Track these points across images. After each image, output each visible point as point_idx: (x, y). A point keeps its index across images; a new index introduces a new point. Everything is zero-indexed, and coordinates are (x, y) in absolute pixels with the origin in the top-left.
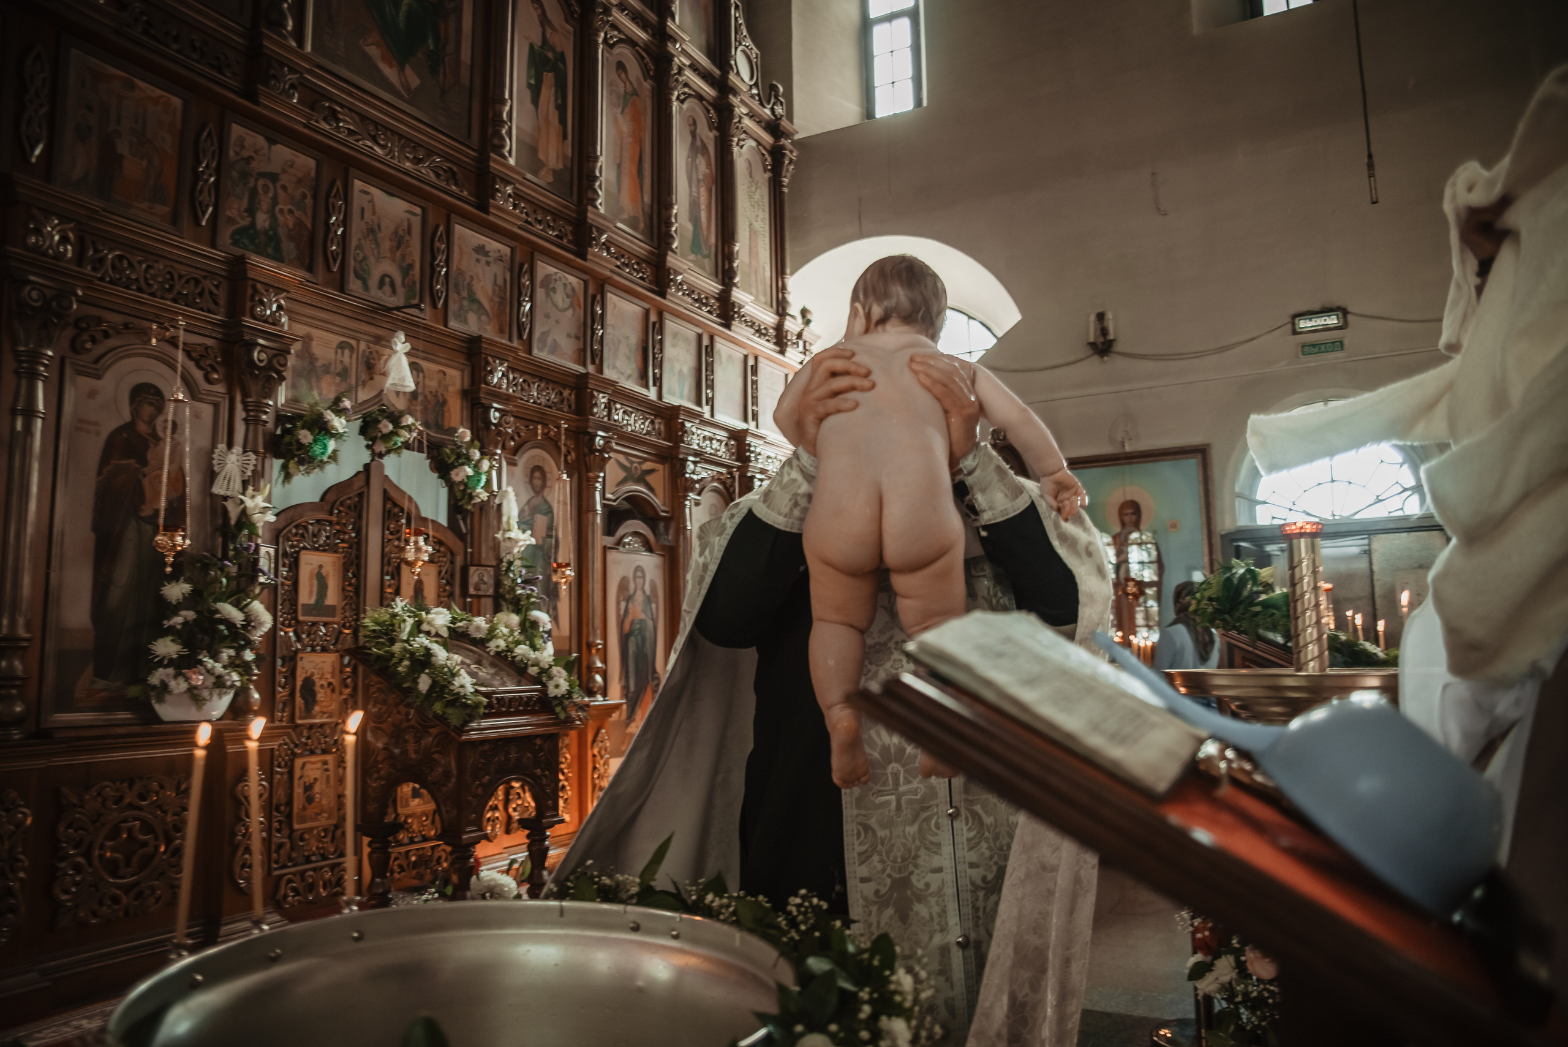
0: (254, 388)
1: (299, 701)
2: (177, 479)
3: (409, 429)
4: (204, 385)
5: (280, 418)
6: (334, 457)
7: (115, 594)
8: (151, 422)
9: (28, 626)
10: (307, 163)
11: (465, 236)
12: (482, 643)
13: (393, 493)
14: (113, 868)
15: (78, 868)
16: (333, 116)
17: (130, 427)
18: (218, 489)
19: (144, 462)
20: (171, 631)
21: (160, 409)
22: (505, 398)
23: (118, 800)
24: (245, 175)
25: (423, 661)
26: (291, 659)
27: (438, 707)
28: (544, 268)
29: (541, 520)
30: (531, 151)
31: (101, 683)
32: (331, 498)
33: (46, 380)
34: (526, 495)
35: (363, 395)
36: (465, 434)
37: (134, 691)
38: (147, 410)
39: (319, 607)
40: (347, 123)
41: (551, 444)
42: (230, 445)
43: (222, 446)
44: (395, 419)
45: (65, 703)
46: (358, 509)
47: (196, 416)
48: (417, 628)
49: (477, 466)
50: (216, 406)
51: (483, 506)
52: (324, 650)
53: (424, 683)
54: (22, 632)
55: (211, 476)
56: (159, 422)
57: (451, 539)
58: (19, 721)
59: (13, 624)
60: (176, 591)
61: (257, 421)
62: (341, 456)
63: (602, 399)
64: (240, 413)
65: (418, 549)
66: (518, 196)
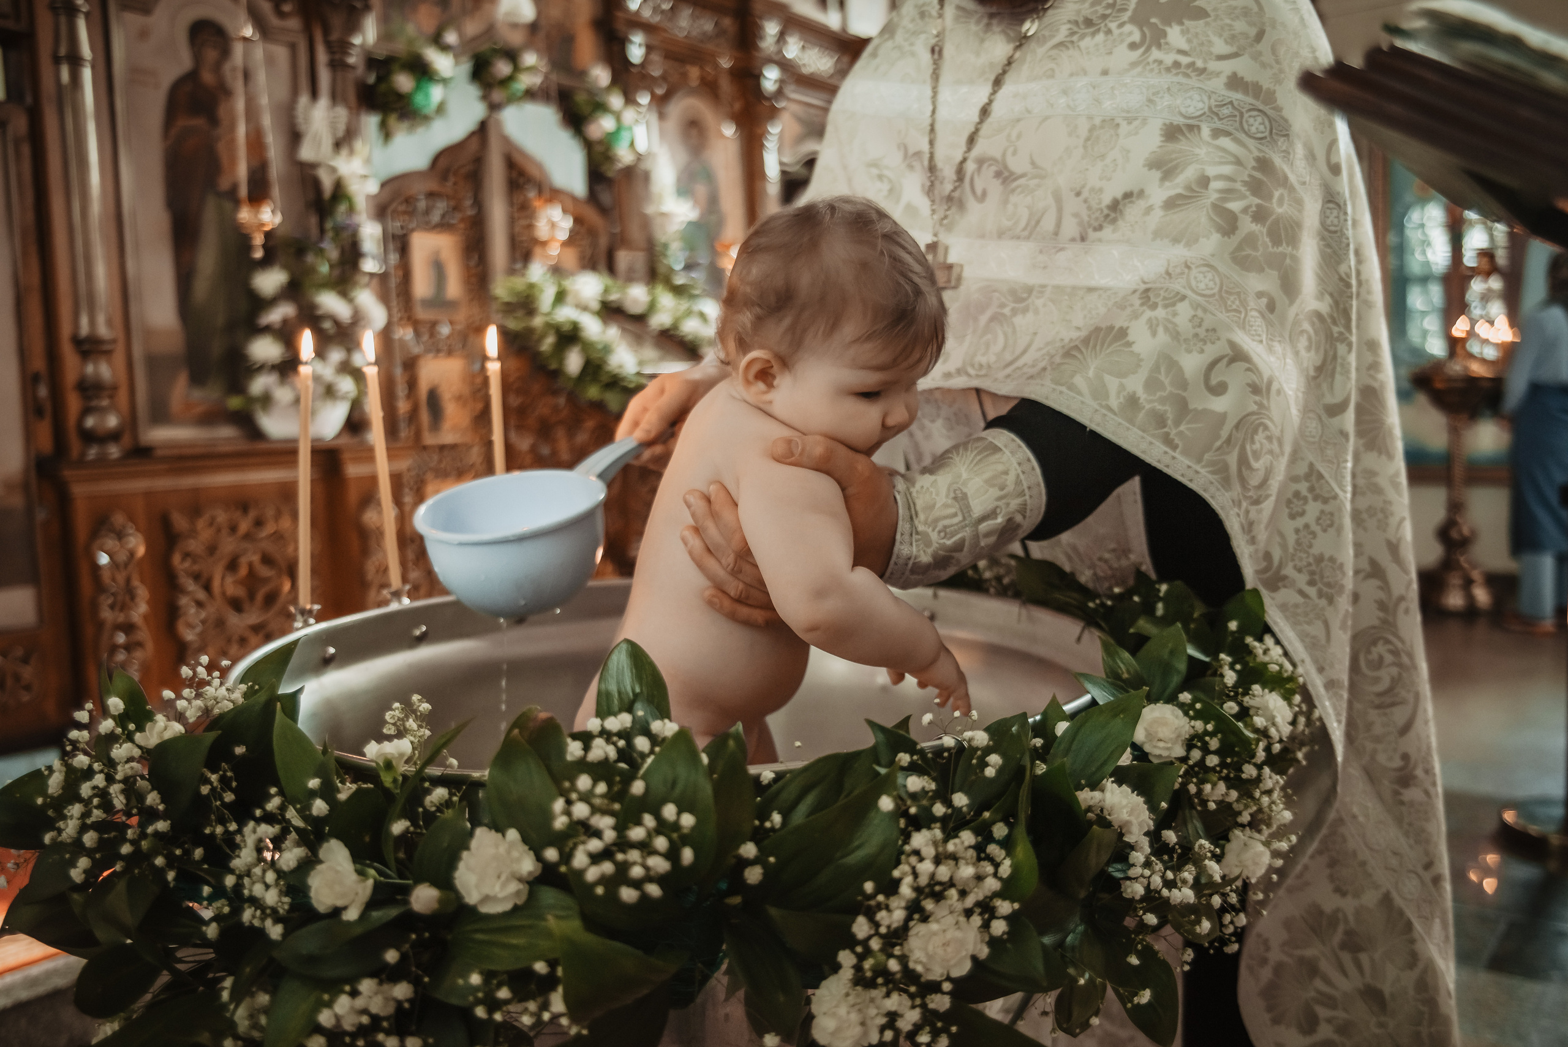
0: (337, 21)
1: (425, 416)
2: (256, 143)
3: (531, 69)
4: (274, 21)
5: (372, 62)
6: (441, 109)
7: (202, 287)
8: (218, 67)
9: (109, 323)
12: (640, 319)
13: (518, 158)
14: (237, 605)
15: (200, 604)
17: (192, 77)
18: (306, 153)
19: (213, 120)
20: (267, 329)
21: (225, 52)
22: (647, 28)
23: (233, 529)
25: (570, 336)
26: (411, 365)
27: (593, 392)
29: (701, 190)
31: (197, 394)
32: (442, 163)
33: (87, 15)
34: (683, 156)
35: (472, 28)
36: (601, 75)
37: (235, 403)
38: (211, 55)
39: (438, 302)
41: (709, 88)
42: (314, 94)
43: (304, 99)
44: (512, 55)
45: (160, 415)
46: (475, 177)
47: (270, 61)
48: (561, 297)
49: (618, 117)
50: (293, 47)
51: (629, 172)
52: (450, 353)
53: (574, 362)
54: (103, 331)
55: (294, 137)
56: (227, 67)
57: (592, 215)
58: (114, 436)
59: (92, 322)
60: (270, 281)
61: (346, 67)
62: (452, 107)
63: (771, 28)
64: (322, 57)
65: (553, 225)
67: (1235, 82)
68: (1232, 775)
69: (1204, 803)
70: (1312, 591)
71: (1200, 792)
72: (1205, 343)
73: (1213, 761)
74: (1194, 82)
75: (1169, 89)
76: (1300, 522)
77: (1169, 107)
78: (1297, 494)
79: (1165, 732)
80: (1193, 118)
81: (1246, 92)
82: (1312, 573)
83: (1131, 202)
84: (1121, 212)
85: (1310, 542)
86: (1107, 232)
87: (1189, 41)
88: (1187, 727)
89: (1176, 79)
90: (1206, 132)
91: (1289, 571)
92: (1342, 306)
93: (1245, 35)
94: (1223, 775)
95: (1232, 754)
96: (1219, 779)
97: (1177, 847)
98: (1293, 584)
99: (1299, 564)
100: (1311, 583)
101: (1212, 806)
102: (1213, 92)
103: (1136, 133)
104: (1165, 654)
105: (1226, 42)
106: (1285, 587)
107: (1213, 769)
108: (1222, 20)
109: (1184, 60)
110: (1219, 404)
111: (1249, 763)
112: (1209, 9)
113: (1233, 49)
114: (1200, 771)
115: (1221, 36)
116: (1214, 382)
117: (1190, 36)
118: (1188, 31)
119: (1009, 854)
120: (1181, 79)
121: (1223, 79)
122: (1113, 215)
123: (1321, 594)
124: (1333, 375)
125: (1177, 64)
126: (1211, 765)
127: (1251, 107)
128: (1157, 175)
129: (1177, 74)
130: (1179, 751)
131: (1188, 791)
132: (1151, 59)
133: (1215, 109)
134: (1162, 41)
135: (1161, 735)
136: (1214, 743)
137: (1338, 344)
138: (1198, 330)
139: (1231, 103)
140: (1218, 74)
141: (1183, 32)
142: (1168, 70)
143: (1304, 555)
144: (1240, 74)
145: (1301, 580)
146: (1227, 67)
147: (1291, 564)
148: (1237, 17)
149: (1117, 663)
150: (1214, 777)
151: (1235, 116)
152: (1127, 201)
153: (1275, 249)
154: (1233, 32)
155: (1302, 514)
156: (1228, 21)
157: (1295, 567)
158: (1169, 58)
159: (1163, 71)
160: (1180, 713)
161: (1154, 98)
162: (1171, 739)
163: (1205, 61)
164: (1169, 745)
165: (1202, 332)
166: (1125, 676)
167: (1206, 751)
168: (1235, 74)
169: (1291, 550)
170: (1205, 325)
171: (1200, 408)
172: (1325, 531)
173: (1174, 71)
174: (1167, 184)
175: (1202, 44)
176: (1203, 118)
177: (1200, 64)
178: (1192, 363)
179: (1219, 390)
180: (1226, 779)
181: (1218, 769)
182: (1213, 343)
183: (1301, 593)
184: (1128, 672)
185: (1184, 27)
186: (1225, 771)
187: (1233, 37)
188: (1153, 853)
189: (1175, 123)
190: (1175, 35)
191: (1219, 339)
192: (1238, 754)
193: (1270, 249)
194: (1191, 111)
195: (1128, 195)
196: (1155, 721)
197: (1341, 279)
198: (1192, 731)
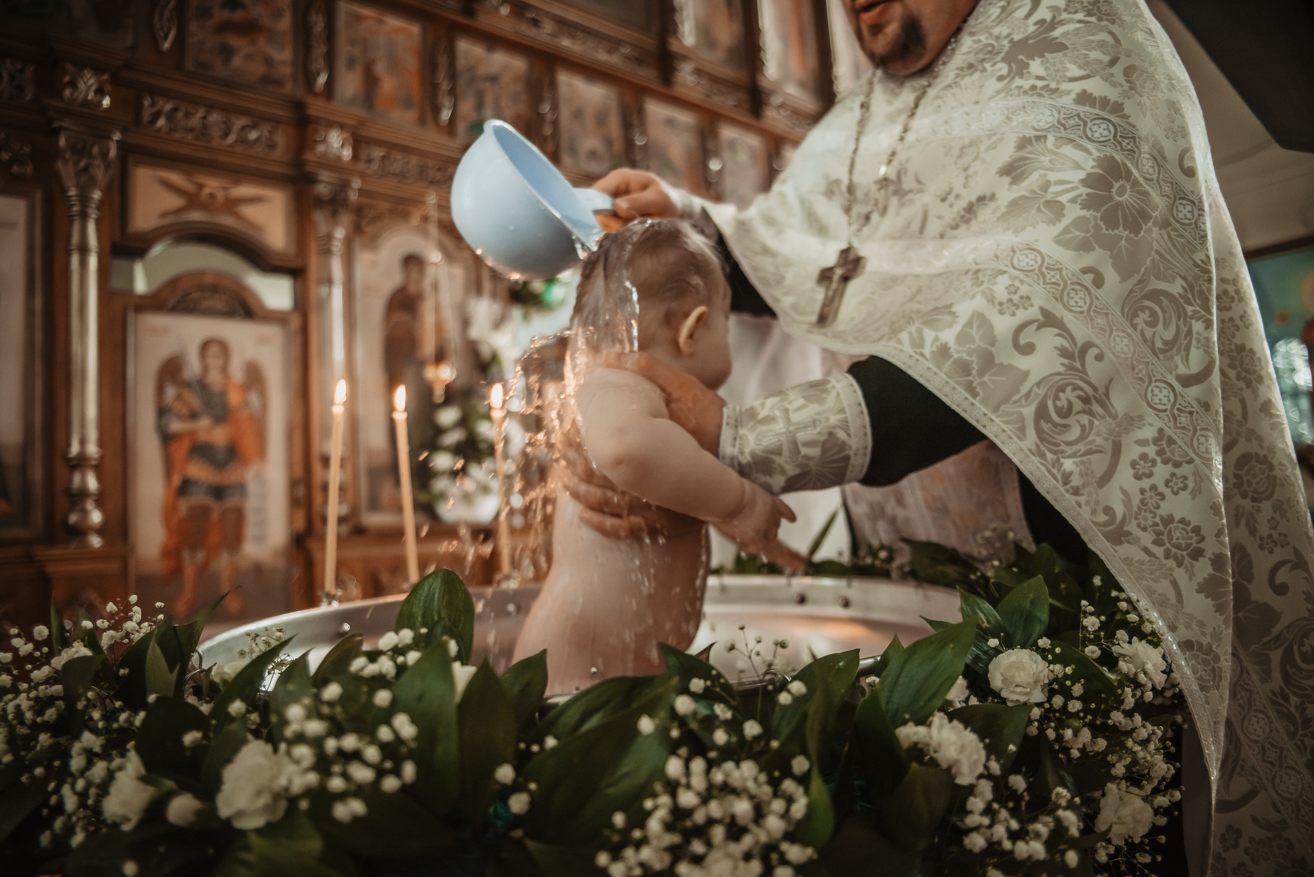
6: (564, 304)
8: (418, 283)
10: (518, 64)
11: (656, 110)
16: (535, 23)
17: (403, 290)
18: (473, 334)
19: (415, 317)
20: (446, 447)
21: (423, 273)
24: (473, 80)
28: (727, 133)
30: (705, 32)
37: (423, 497)
38: (414, 276)
40: (548, 27)
43: (474, 297)
47: (451, 275)
60: (448, 416)
64: (486, 275)
66: (698, 72)
67: (1084, 98)
68: (1098, 722)
69: (1066, 750)
70: (1159, 551)
71: (1060, 738)
72: (1018, 308)
73: (1075, 706)
74: (1047, 100)
75: (1024, 107)
76: (1146, 483)
77: (1023, 122)
78: (1144, 457)
79: (1021, 677)
80: (1042, 130)
81: (1093, 105)
82: (1159, 534)
83: (985, 204)
84: (975, 214)
85: (1157, 503)
86: (963, 228)
87: (1047, 69)
88: (1046, 671)
89: (1030, 99)
90: (1051, 141)
91: (1132, 527)
92: (1197, 288)
93: (1098, 61)
94: (1087, 720)
95: (1099, 701)
96: (1084, 726)
97: (1025, 794)
98: (1137, 541)
99: (1143, 523)
100: (1158, 542)
101: (1075, 753)
102: (1062, 107)
103: (995, 147)
104: (1027, 605)
105: (1080, 67)
106: (1129, 542)
107: (1076, 715)
108: (1078, 51)
109: (1040, 84)
110: (1023, 363)
111: (1118, 710)
112: (1068, 44)
113: (1087, 72)
114: (1062, 717)
115: (1075, 63)
116: (1023, 341)
117: (1048, 65)
118: (1047, 61)
119: (807, 792)
120: (1036, 99)
121: (1073, 96)
122: (968, 216)
123: (1168, 555)
124: (1188, 349)
125: (1034, 87)
126: (1074, 711)
127: (1096, 116)
128: (1007, 180)
129: (1032, 95)
130: (1038, 696)
131: (1046, 736)
132: (1013, 86)
133: (1063, 121)
134: (1025, 71)
135: (1018, 680)
136: (1078, 689)
137: (1193, 322)
138: (1013, 297)
139: (1078, 115)
140: (1068, 93)
141: (1042, 63)
142: (1025, 93)
143: (1150, 516)
144: (1089, 90)
145: (1147, 539)
146: (1078, 87)
147: (1134, 522)
148: (1094, 49)
149: (976, 613)
150: (1076, 723)
151: (1080, 125)
152: (980, 203)
153: (1110, 231)
154: (1087, 59)
155: (1150, 475)
156: (1084, 51)
157: (1139, 525)
158: (1026, 84)
159: (1021, 94)
160: (1039, 658)
161: (1011, 116)
162: (1029, 683)
163: (1058, 83)
164: (1028, 690)
165: (1016, 298)
166: (986, 625)
167: (1068, 697)
168: (1084, 91)
169: (1135, 508)
170: (1020, 293)
171: (1005, 363)
172: (1176, 493)
173: (1030, 93)
174: (1015, 187)
175: (1058, 71)
176: (1051, 130)
177: (1053, 85)
178: (1003, 325)
179: (1027, 349)
180: (1092, 726)
181: (1082, 715)
182: (1025, 309)
183: (1146, 550)
184: (989, 622)
185: (1044, 59)
186: (1089, 717)
187: (1087, 63)
188: (995, 799)
189: (1028, 136)
190: (1036, 67)
191: (1032, 306)
192: (1105, 701)
193: (1104, 231)
194: (1042, 125)
195: (981, 199)
196: (1011, 666)
197: (1196, 265)
198: (1052, 677)
